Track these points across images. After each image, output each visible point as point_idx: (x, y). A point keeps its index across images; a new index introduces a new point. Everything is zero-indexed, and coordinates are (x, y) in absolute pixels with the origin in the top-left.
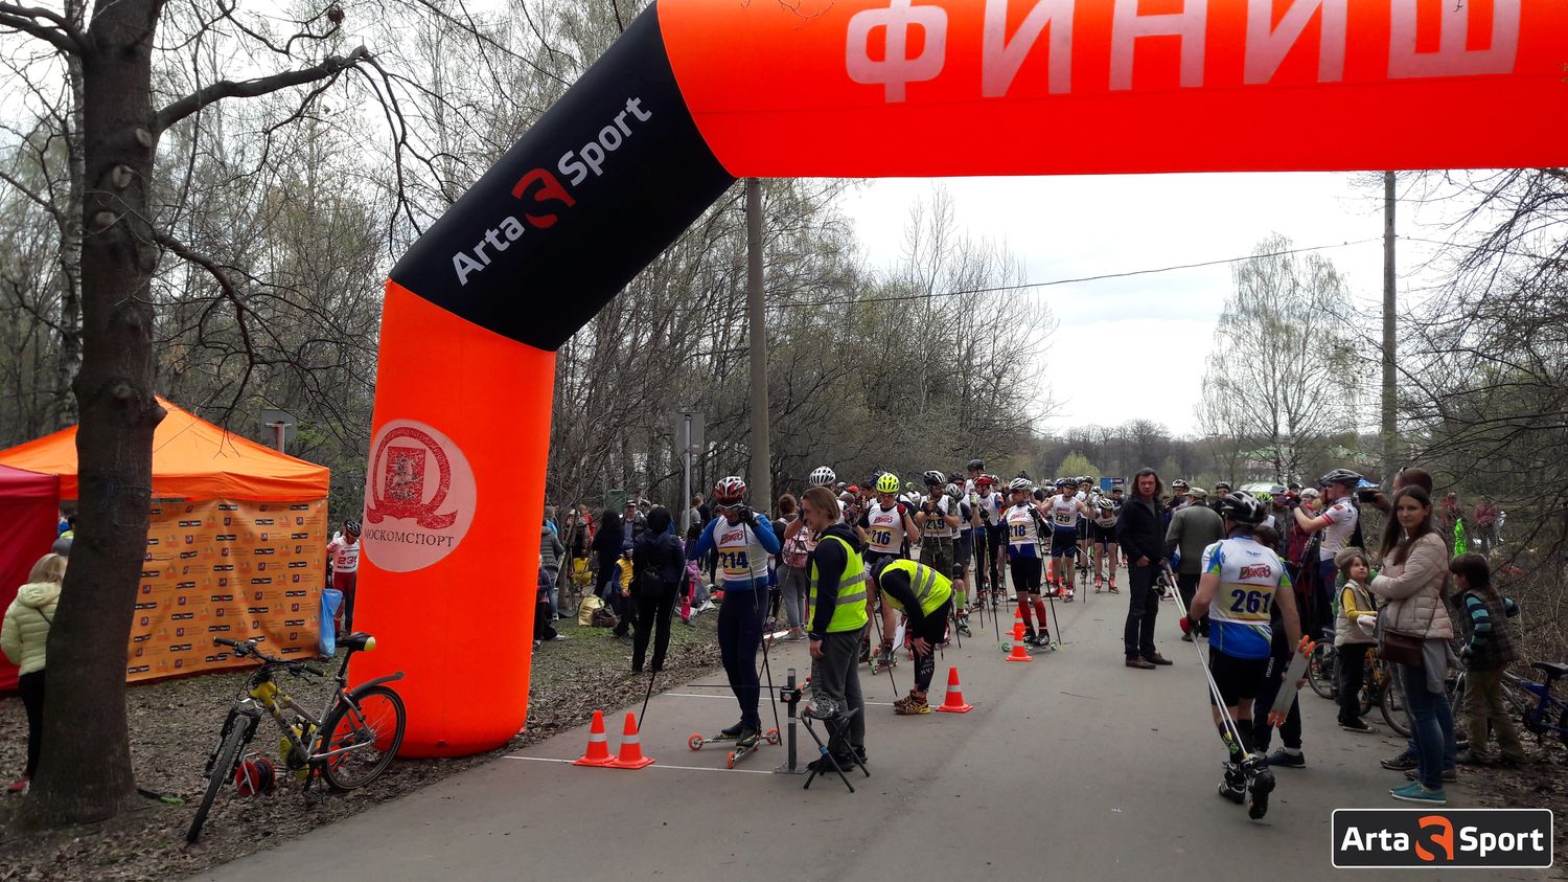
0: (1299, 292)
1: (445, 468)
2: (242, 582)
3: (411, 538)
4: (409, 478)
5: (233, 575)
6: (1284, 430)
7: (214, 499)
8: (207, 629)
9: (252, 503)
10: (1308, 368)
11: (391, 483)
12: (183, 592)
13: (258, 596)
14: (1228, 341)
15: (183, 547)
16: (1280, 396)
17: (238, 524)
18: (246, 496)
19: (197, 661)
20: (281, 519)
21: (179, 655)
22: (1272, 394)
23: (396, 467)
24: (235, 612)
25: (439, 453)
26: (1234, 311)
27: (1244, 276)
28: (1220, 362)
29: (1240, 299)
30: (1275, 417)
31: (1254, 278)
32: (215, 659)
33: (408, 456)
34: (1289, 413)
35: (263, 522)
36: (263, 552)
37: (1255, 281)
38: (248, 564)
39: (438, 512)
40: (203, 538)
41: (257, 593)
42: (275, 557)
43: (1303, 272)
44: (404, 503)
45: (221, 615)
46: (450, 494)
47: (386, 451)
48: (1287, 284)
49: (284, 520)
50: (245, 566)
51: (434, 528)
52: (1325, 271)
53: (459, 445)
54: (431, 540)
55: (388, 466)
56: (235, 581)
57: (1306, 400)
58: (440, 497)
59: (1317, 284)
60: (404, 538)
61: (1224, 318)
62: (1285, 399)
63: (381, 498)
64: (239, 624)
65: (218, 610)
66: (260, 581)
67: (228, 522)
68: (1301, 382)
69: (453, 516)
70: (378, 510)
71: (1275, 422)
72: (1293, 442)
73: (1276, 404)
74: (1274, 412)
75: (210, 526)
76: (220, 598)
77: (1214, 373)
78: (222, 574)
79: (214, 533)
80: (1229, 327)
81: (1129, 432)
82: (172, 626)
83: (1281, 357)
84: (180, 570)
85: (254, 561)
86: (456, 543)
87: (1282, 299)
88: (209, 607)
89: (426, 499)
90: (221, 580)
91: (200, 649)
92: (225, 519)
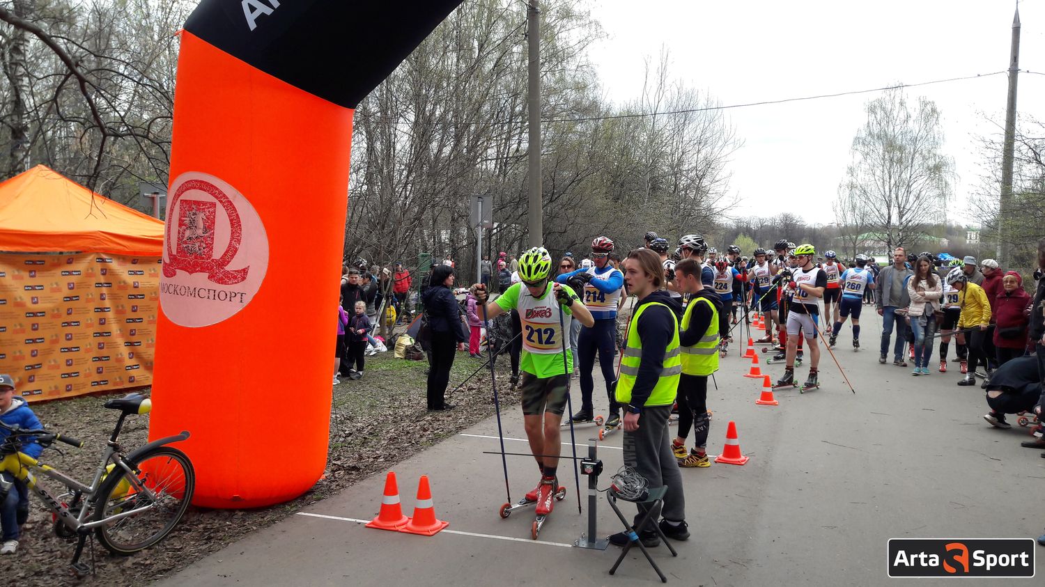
0: (911, 123)
1: (235, 223)
2: (119, 321)
3: (202, 293)
4: (200, 232)
5: (110, 315)
6: (895, 220)
7: (93, 253)
8: (91, 360)
9: (123, 257)
10: (913, 177)
11: (183, 237)
12: (69, 330)
13: (132, 333)
14: (859, 157)
15: (66, 292)
16: (893, 196)
17: (113, 273)
18: (119, 251)
19: (84, 385)
20: (150, 270)
21: (69, 381)
22: (888, 193)
23: (187, 221)
24: (113, 346)
25: (229, 206)
26: (863, 134)
27: (872, 110)
28: (851, 171)
29: (868, 126)
30: (889, 210)
31: (878, 111)
32: (98, 383)
33: (199, 209)
34: (899, 208)
35: (135, 273)
36: (135, 297)
37: (880, 114)
38: (122, 306)
39: (229, 268)
40: (81, 285)
41: (131, 331)
42: (146, 301)
43: (913, 107)
44: (196, 258)
45: (102, 348)
46: (241, 248)
47: (178, 203)
48: (902, 116)
49: (153, 272)
50: (120, 308)
51: (225, 283)
52: (929, 107)
53: (250, 200)
54: (222, 296)
55: (180, 220)
56: (113, 321)
57: (912, 198)
58: (231, 251)
59: (923, 116)
60: (195, 293)
61: (857, 139)
62: (897, 197)
63: (174, 252)
64: (117, 355)
65: (99, 344)
66: (134, 320)
67: (104, 272)
68: (909, 186)
69: (244, 272)
70: (171, 264)
71: (889, 213)
72: (901, 228)
73: (890, 201)
74: (889, 207)
75: (89, 275)
76: (101, 334)
77: (847, 179)
78: (102, 315)
79: (93, 281)
80: (860, 147)
81: (778, 221)
82: (62, 358)
83: (896, 168)
84: (64, 311)
85: (128, 304)
86: (248, 299)
87: (899, 127)
88: (93, 342)
89: (217, 253)
90: (101, 319)
91: (87, 376)
92: (102, 270)
